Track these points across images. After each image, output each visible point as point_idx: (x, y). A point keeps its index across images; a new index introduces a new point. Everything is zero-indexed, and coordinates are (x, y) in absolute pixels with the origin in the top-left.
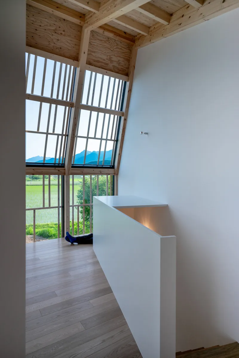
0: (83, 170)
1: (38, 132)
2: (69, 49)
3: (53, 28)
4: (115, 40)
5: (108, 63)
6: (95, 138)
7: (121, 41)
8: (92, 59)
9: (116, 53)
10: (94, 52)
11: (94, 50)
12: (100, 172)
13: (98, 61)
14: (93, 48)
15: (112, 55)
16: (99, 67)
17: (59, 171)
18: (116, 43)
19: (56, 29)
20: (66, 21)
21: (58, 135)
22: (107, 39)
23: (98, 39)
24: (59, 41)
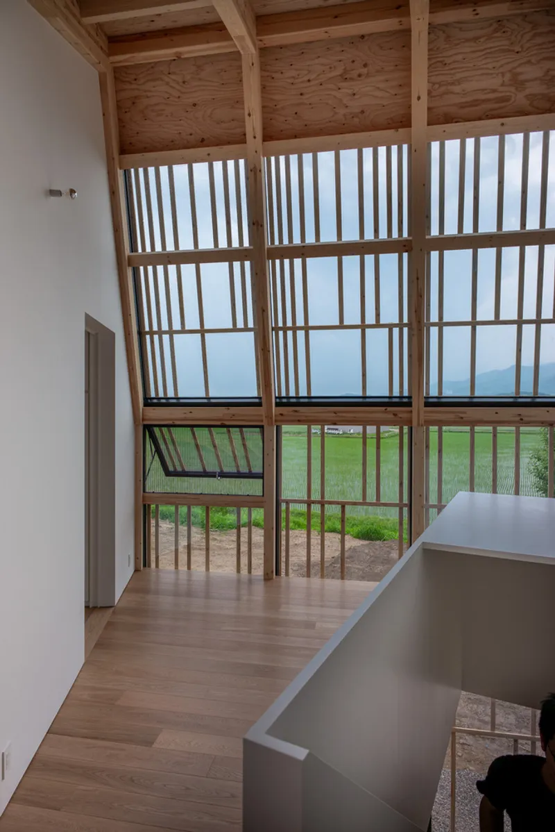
0: (465, 413)
1: (341, 326)
2: (385, 104)
3: (338, 72)
4: (525, 16)
5: (508, 94)
6: (497, 321)
7: (547, 9)
8: (455, 105)
9: (535, 52)
10: (459, 82)
11: (458, 76)
12: (518, 419)
13: (475, 103)
14: (453, 72)
15: (520, 65)
16: (480, 119)
17: (395, 415)
18: (530, 23)
19: (345, 71)
20: (366, 38)
21: (390, 327)
22: (495, 25)
23: (467, 40)
24: (356, 97)
